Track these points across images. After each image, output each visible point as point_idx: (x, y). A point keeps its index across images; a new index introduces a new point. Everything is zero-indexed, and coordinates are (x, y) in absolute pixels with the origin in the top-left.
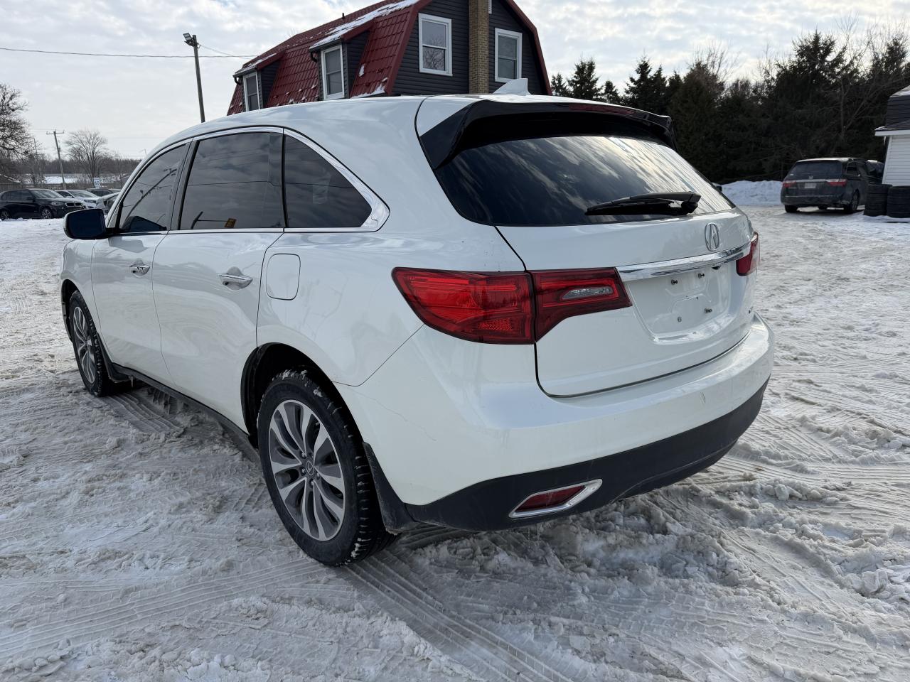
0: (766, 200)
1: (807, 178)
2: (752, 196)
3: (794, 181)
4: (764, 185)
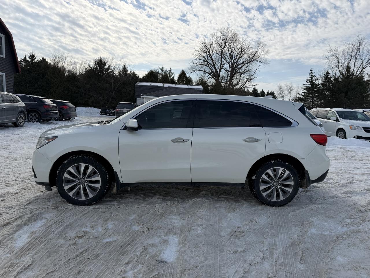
0: (92, 114)
1: (124, 109)
2: (87, 113)
3: (120, 109)
4: (90, 109)
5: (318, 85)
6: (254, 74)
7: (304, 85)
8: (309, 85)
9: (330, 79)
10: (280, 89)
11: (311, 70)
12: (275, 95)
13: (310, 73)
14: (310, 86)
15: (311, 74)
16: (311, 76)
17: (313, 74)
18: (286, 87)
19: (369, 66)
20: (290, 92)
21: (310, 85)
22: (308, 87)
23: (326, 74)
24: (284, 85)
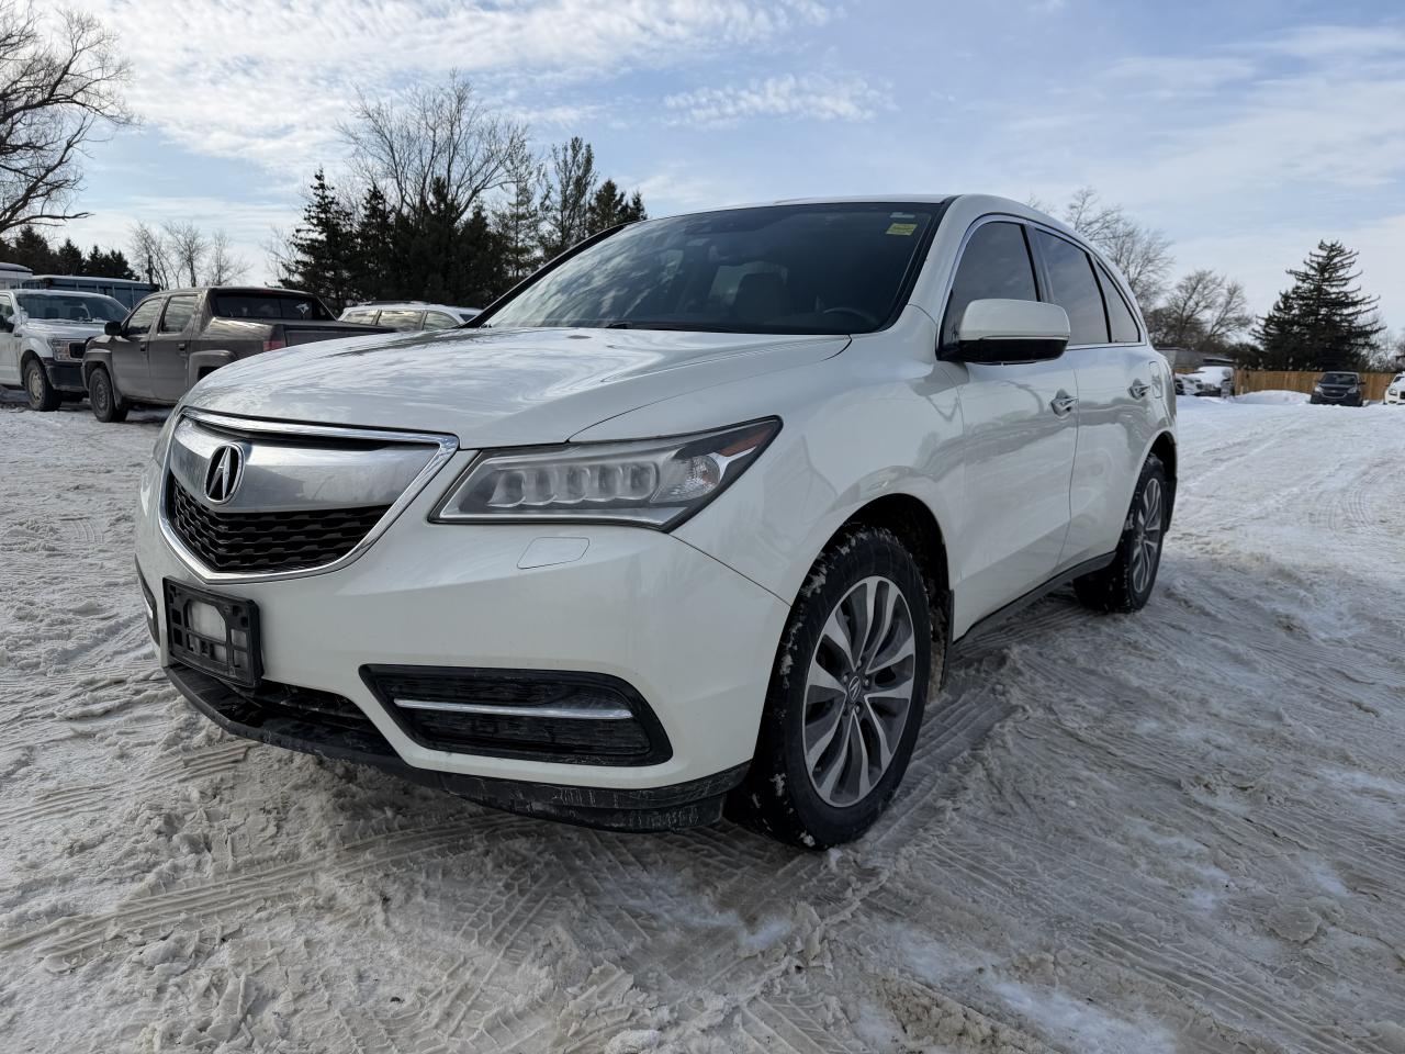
5: (350, 236)
6: (60, 163)
7: (298, 231)
8: (319, 236)
9: (384, 215)
10: (147, 242)
11: (319, 178)
12: (129, 266)
13: (316, 188)
14: (322, 237)
15: (320, 192)
16: (323, 198)
17: (327, 193)
18: (169, 238)
19: (489, 185)
20: (190, 260)
21: (321, 233)
22: (316, 241)
23: (371, 199)
24: (162, 230)
